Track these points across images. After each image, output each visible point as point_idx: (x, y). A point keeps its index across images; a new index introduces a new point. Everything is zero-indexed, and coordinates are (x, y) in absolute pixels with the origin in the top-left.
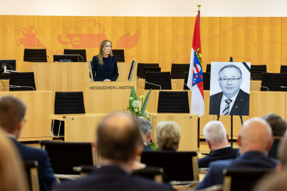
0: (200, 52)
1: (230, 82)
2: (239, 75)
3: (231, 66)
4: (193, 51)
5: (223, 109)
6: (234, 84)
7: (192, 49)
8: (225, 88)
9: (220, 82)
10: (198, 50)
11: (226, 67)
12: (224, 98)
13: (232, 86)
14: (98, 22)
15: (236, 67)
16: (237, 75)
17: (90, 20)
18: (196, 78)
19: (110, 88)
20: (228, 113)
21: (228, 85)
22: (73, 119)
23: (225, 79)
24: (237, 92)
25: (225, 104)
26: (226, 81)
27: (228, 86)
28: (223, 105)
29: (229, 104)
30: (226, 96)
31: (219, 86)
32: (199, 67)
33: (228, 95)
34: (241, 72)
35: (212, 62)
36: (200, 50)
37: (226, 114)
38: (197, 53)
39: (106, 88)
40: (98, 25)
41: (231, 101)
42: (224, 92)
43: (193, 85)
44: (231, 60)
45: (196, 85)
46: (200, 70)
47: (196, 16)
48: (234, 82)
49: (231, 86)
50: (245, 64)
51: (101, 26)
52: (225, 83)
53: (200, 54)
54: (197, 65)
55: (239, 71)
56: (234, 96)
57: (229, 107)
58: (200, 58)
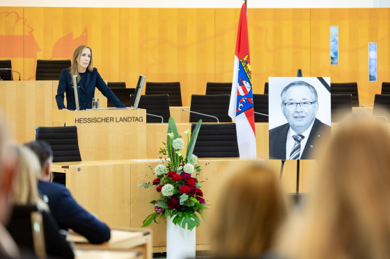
0: (247, 62)
1: (299, 108)
2: (314, 97)
3: (301, 83)
4: (236, 60)
5: (291, 151)
6: (306, 111)
7: (236, 57)
8: (292, 119)
9: (284, 109)
10: (245, 59)
11: (292, 84)
12: (291, 133)
13: (304, 115)
14: (21, 16)
15: (308, 85)
16: (310, 97)
17: (9, 13)
18: (243, 103)
19: (106, 120)
20: (298, 155)
21: (297, 112)
22: (79, 170)
23: (292, 104)
24: (311, 123)
25: (294, 142)
26: (294, 106)
27: (296, 115)
28: (290, 144)
29: (299, 142)
30: (294, 129)
31: (282, 114)
32: (247, 85)
33: (297, 128)
34: (316, 93)
35: (270, 78)
36: (248, 58)
37: (295, 158)
38: (243, 64)
39: (99, 120)
40: (21, 21)
41: (303, 137)
42: (291, 124)
43: (238, 113)
44: (300, 74)
45: (243, 113)
46: (248, 90)
47: (241, 7)
48: (306, 109)
49: (301, 115)
50: (321, 80)
51: (26, 23)
52: (291, 109)
53: (248, 65)
54: (244, 82)
55: (313, 90)
56: (306, 129)
57: (299, 147)
58: (248, 71)
